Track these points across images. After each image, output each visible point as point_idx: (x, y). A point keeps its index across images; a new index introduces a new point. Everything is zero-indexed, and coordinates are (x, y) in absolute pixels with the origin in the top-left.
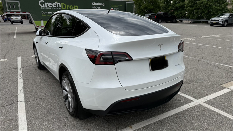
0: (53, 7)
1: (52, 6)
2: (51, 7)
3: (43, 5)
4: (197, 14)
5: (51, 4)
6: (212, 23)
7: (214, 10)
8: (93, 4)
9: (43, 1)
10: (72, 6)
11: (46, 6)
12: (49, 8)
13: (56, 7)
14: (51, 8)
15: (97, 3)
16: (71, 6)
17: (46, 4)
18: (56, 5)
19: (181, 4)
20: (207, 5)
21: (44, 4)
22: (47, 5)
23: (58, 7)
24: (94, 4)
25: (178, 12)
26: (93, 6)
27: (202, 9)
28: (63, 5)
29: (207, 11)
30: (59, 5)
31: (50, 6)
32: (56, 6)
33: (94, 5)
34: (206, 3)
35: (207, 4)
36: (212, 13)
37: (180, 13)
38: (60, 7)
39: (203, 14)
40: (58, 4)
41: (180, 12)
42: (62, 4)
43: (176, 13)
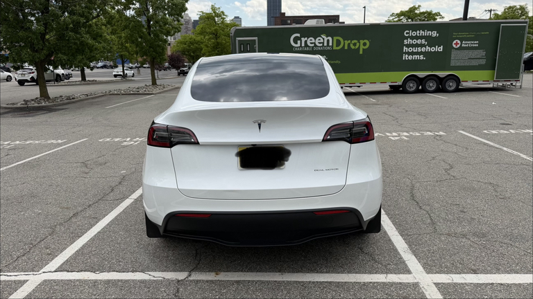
0: (315, 46)
1: (315, 43)
2: (313, 45)
3: (296, 43)
5: (313, 41)
8: (407, 33)
9: (299, 35)
10: (356, 41)
11: (303, 45)
12: (308, 49)
13: (321, 45)
14: (313, 47)
15: (418, 32)
16: (353, 42)
17: (303, 40)
18: (322, 41)
21: (299, 42)
22: (306, 41)
23: (325, 44)
24: (409, 33)
26: (407, 38)
28: (337, 40)
30: (328, 41)
31: (311, 43)
32: (323, 43)
33: (409, 37)
38: (331, 44)
40: (326, 39)
42: (335, 38)
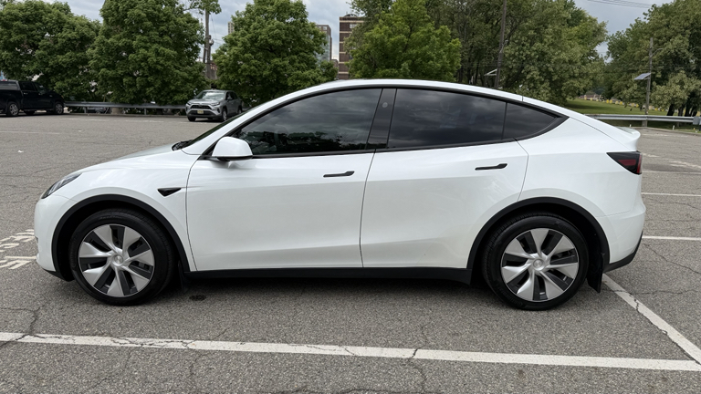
4: (131, 90)
6: (195, 113)
7: (178, 80)
19: (71, 57)
20: (159, 67)
25: (62, 80)
27: (147, 76)
29: (159, 82)
34: (155, 60)
35: (157, 63)
36: (173, 88)
37: (73, 85)
39: (151, 89)
41: (70, 81)
43: (58, 84)
